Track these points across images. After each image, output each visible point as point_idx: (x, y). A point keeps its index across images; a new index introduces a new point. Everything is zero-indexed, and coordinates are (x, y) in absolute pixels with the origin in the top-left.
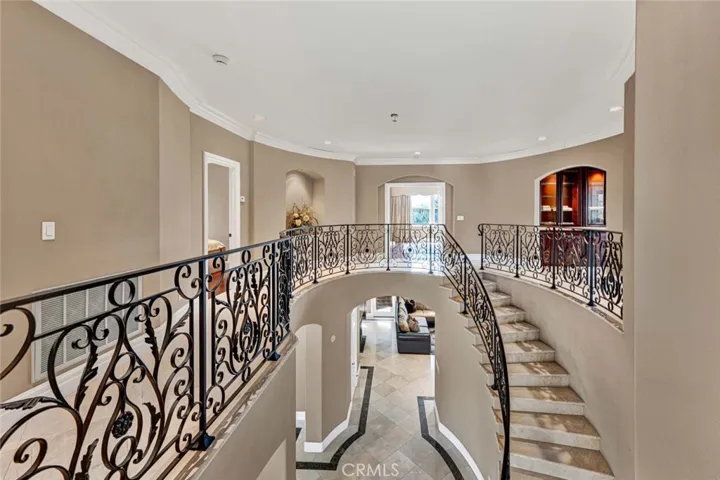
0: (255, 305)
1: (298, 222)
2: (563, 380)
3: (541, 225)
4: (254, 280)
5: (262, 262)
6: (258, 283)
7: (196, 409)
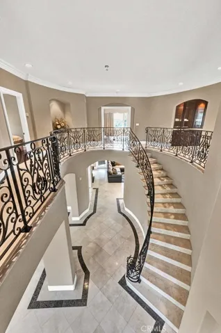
0: (42, 169)
1: (59, 127)
2: (175, 190)
3: (174, 128)
4: (39, 158)
5: (42, 148)
6: (41, 158)
7: (21, 217)
